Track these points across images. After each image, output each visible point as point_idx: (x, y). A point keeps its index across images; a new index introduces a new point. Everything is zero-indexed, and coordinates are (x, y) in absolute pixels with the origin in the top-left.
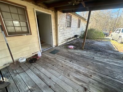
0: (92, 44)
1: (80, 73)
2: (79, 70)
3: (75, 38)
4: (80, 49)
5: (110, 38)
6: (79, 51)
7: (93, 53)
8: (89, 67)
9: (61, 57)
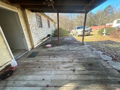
0: (64, 40)
1: (66, 62)
2: (64, 61)
3: (49, 37)
4: (57, 46)
5: (71, 34)
6: (57, 47)
7: (67, 46)
8: (69, 56)
9: (43, 57)
